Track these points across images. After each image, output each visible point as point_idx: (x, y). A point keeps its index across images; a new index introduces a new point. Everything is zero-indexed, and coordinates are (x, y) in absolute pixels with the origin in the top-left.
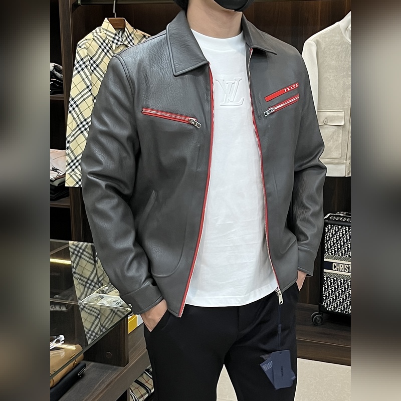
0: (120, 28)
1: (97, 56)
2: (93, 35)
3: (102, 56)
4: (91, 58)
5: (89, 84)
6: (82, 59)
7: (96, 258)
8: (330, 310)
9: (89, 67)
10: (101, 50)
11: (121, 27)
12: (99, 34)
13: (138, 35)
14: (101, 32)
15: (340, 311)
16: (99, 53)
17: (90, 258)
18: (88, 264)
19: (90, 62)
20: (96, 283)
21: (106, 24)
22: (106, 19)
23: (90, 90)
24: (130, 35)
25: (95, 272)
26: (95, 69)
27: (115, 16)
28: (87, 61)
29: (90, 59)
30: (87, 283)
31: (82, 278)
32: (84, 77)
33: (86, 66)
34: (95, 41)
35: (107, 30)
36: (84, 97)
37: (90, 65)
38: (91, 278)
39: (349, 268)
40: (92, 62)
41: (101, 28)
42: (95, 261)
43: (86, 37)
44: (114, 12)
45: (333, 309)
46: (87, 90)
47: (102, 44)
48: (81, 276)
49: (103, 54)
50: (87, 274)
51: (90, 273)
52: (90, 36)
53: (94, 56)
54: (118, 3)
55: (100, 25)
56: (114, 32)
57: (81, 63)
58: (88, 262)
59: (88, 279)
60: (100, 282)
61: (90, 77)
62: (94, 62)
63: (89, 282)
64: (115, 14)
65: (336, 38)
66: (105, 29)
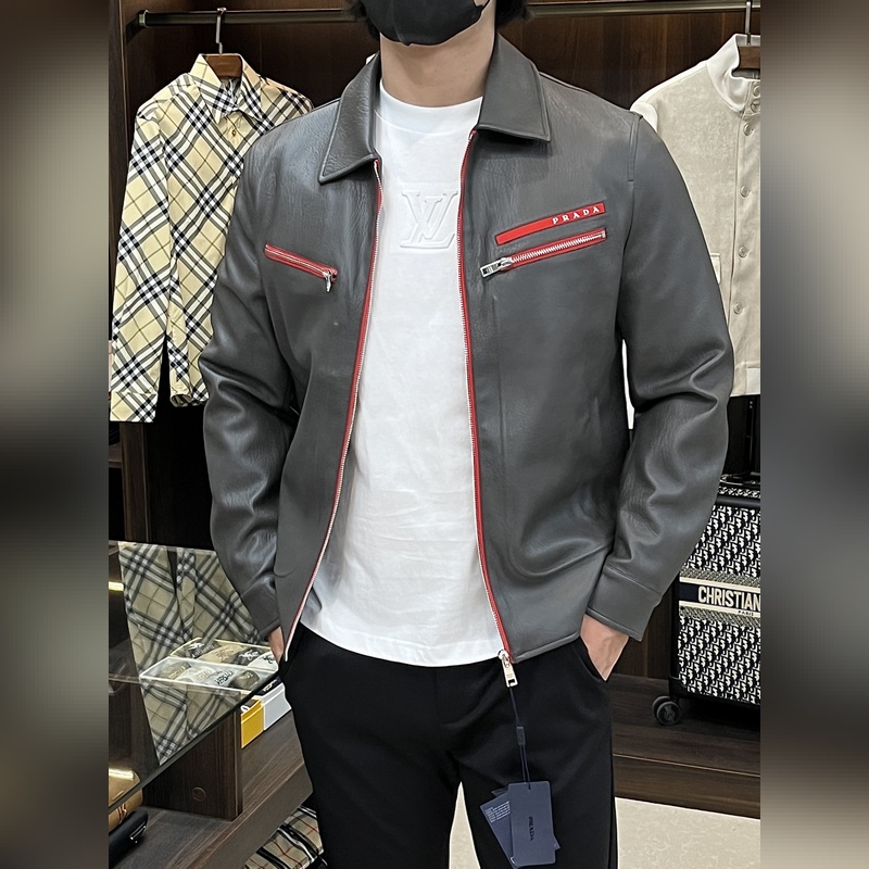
0: (231, 77)
1: (181, 136)
3: (190, 138)
4: (168, 142)
5: (162, 197)
6: (147, 144)
7: (179, 579)
8: (693, 690)
9: (163, 160)
10: (188, 124)
11: (233, 74)
12: (185, 88)
13: (268, 90)
14: (188, 85)
15: (716, 695)
16: (184, 130)
17: (164, 579)
18: (161, 590)
19: (164, 148)
20: (177, 634)
21: (201, 67)
22: (200, 55)
23: (165, 211)
24: (253, 90)
25: (175, 608)
26: (176, 164)
27: (221, 50)
28: (158, 148)
29: (164, 142)
30: (157, 632)
31: (147, 622)
32: (152, 182)
33: (157, 160)
34: (177, 105)
35: (202, 81)
36: (153, 226)
37: (165, 156)
38: (167, 623)
39: (734, 598)
40: (169, 149)
41: (189, 75)
42: (176, 585)
43: (157, 96)
44: (217, 41)
45: (700, 688)
46: (159, 210)
47: (191, 111)
48: (145, 617)
49: (194, 132)
50: (158, 613)
51: (163, 611)
52: (164, 94)
53: (174, 137)
54: (227, 22)
55: (188, 70)
56: (218, 83)
57: (145, 151)
58: (160, 586)
59: (161, 625)
60: (186, 631)
61: (164, 182)
62: (175, 150)
63: (163, 630)
64: (221, 46)
65: (701, 97)
66: (197, 79)
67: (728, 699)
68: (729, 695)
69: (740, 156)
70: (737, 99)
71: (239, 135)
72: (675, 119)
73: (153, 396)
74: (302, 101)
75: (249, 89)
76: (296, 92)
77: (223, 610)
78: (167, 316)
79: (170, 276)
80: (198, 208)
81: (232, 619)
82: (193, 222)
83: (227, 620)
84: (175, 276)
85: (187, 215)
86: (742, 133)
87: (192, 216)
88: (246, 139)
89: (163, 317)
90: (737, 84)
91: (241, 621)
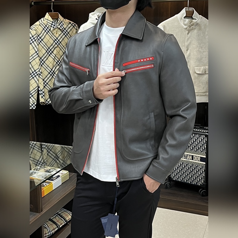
0: (55, 18)
1: (42, 34)
2: (40, 22)
3: (44, 35)
4: (38, 36)
5: (37, 50)
6: (33, 36)
7: (43, 149)
8: (174, 179)
9: (37, 41)
10: (44, 31)
12: (43, 22)
13: (66, 22)
14: (44, 21)
17: (39, 149)
19: (37, 37)
20: (42, 163)
21: (47, 16)
22: (47, 13)
23: (37, 54)
24: (62, 22)
25: (42, 157)
26: (41, 42)
27: (53, 12)
28: (35, 37)
30: (37, 163)
31: (35, 160)
32: (34, 46)
33: (35, 40)
34: (41, 26)
35: (48, 20)
36: (34, 58)
37: (38, 39)
38: (40, 160)
39: (185, 156)
41: (44, 18)
42: (42, 151)
43: (36, 24)
44: (52, 9)
45: (176, 179)
47: (45, 27)
49: (46, 33)
50: (37, 158)
51: (39, 158)
53: (40, 34)
54: (54, 4)
55: (44, 17)
56: (52, 20)
57: (32, 38)
58: (38, 151)
59: (38, 161)
60: (45, 162)
61: (37, 46)
62: (40, 38)
64: (53, 10)
65: (175, 24)
66: (46, 19)
67: (183, 182)
68: (183, 181)
69: (186, 40)
70: (185, 25)
71: (58, 34)
72: (168, 30)
73: (35, 102)
74: (75, 25)
75: (61, 22)
76: (73, 23)
77: (55, 157)
78: (39, 81)
79: (39, 71)
80: (47, 53)
81: (57, 159)
82: (45, 57)
83: (56, 160)
84: (41, 71)
85: (44, 55)
86: (186, 34)
87: (45, 55)
88: (60, 35)
89: (37, 82)
90: (185, 21)
91: (60, 160)
